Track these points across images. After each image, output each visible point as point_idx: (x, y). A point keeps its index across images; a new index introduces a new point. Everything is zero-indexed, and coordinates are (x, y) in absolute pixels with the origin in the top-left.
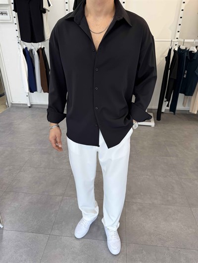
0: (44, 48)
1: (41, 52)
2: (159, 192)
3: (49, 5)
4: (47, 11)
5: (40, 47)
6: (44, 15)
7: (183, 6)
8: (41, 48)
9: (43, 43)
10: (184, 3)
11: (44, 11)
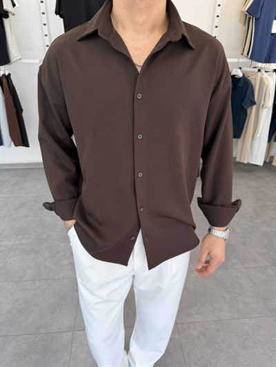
0: (9, 74)
1: (5, 81)
2: (224, 298)
3: (14, 5)
4: (10, 15)
5: (2, 73)
6: (5, 21)
7: (218, 11)
8: (4, 75)
9: (6, 66)
10: (219, 5)
11: (6, 14)
